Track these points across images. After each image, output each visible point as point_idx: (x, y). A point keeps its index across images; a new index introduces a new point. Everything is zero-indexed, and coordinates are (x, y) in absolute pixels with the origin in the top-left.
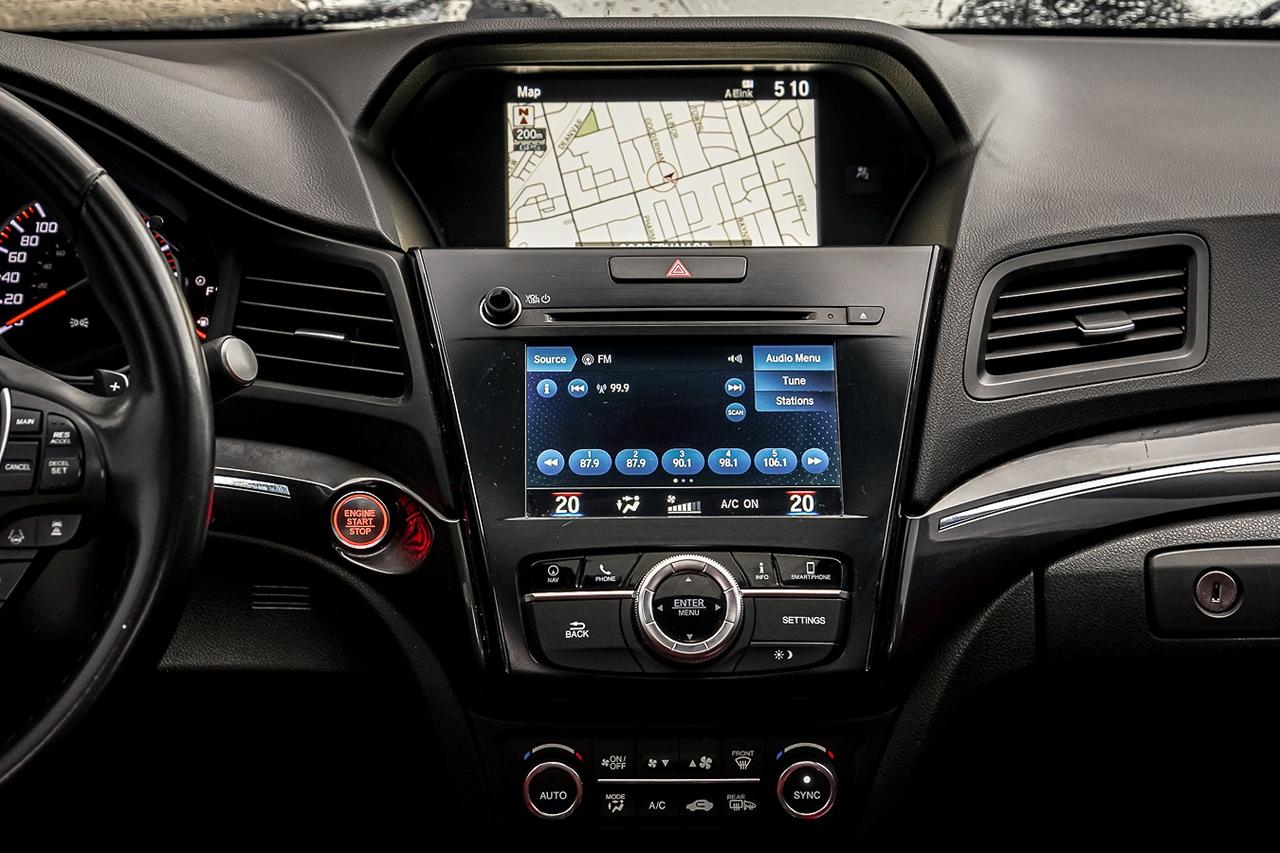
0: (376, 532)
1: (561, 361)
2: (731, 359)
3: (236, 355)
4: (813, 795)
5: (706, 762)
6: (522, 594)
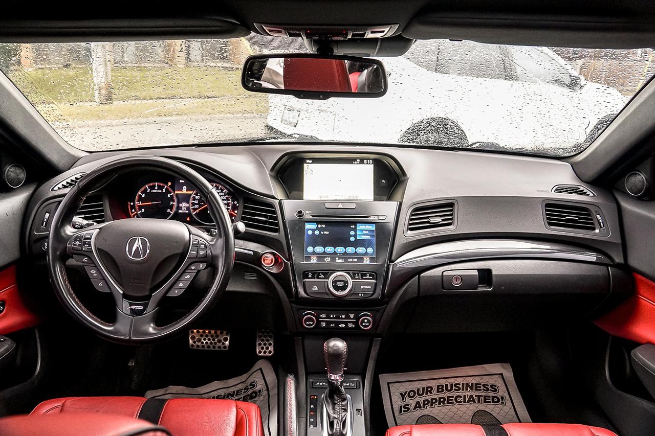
0: (271, 263)
1: (314, 226)
2: (352, 227)
3: (241, 227)
4: (367, 324)
5: (344, 316)
6: (303, 279)
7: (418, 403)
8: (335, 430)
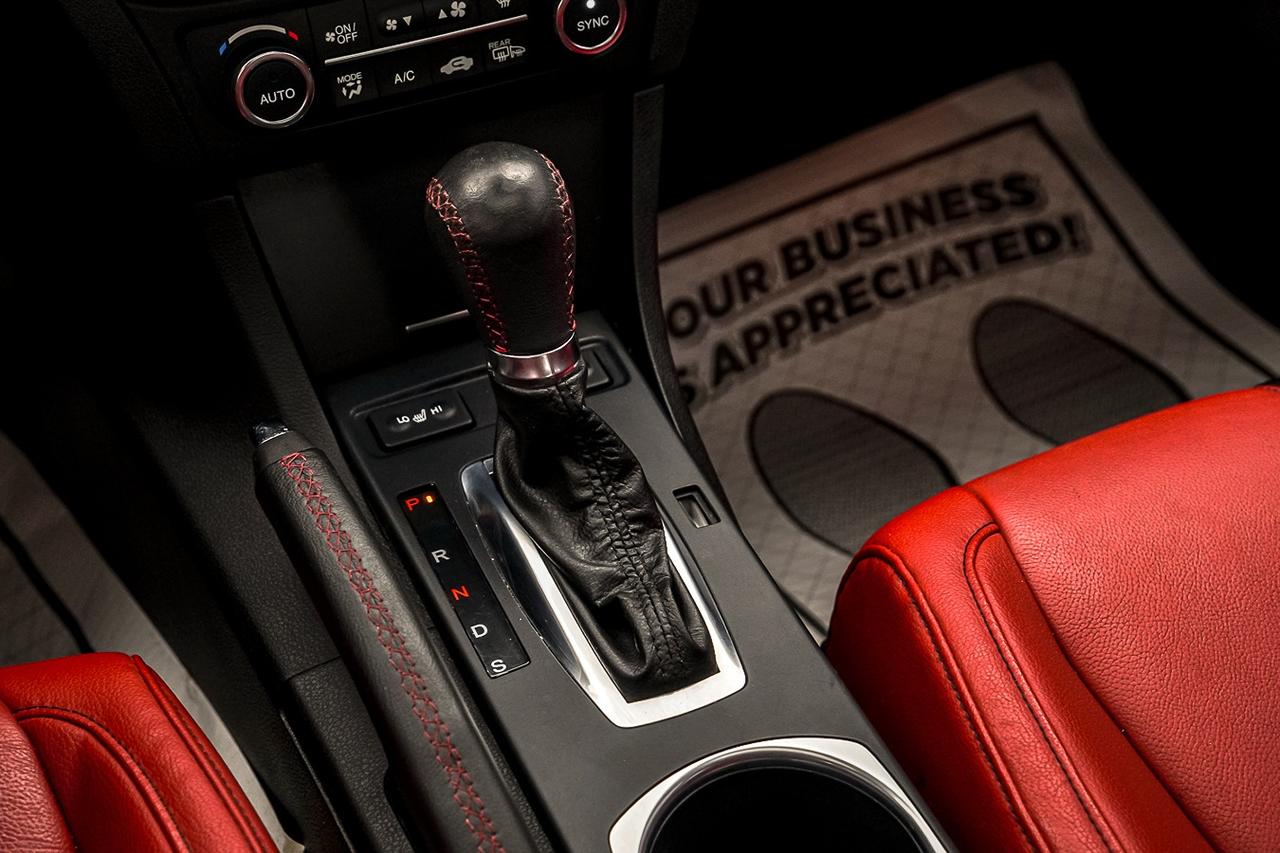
4: (599, 22)
7: (722, 351)
8: (649, 648)
